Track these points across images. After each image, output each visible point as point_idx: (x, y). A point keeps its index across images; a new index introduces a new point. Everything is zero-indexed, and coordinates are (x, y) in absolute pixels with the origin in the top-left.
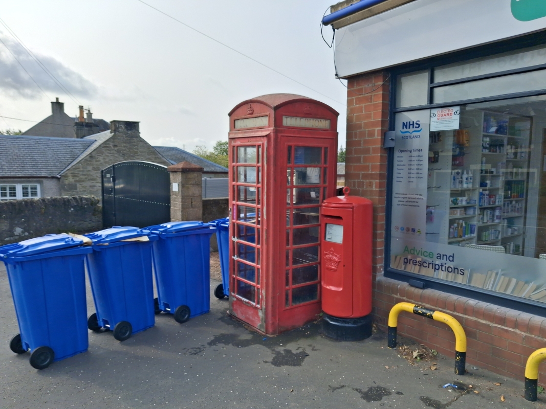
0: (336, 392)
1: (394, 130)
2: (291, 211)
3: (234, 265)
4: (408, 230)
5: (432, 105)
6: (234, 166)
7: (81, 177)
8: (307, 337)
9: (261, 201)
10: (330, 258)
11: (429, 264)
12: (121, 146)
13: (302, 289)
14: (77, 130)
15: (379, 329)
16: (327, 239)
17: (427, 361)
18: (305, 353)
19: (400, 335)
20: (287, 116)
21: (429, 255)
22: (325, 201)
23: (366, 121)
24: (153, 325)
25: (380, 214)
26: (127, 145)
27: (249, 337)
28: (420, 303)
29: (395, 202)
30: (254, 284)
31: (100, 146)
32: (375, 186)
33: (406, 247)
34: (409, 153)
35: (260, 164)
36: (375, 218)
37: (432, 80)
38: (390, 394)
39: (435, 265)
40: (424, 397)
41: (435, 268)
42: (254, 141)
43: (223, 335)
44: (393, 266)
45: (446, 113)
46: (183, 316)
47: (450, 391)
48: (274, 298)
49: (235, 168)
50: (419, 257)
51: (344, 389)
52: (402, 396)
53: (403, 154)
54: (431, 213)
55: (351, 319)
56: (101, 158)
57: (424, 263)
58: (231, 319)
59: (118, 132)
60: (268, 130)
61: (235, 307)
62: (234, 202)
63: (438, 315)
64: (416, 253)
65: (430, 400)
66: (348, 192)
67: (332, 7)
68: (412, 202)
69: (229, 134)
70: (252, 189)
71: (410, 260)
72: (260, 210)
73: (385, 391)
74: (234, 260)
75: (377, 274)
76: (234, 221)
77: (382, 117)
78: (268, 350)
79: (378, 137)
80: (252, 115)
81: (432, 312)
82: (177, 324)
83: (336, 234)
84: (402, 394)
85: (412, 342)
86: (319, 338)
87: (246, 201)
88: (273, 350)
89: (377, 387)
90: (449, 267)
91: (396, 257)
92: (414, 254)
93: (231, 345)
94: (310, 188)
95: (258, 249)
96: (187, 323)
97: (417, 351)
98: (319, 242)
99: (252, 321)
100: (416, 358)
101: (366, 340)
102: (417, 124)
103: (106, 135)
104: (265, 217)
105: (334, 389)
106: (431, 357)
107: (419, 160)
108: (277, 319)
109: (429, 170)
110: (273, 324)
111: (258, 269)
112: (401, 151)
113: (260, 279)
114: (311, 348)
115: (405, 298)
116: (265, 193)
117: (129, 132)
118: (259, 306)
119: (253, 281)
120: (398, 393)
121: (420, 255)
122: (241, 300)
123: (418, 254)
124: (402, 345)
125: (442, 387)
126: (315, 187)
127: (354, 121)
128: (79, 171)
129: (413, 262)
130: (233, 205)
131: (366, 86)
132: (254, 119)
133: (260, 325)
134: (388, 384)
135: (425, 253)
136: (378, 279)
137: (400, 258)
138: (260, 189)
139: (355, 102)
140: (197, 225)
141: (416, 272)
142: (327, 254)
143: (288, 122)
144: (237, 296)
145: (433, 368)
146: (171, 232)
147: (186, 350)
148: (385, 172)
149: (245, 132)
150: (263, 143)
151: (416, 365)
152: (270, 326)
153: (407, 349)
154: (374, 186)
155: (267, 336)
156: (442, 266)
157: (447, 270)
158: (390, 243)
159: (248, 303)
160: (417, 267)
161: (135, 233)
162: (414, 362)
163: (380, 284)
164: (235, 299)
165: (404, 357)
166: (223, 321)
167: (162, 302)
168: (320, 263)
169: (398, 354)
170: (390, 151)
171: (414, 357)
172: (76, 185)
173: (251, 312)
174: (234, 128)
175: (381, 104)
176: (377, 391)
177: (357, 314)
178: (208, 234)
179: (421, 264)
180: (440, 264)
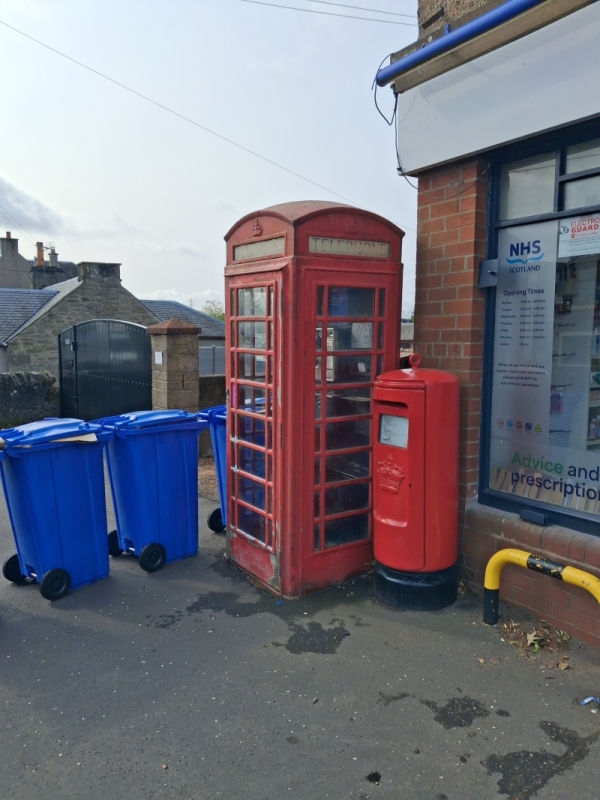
0: (391, 705)
1: (496, 257)
2: (323, 394)
3: (233, 480)
4: (519, 425)
5: (562, 213)
6: (232, 322)
7: (37, 344)
8: (349, 601)
9: (273, 379)
10: (387, 472)
11: (555, 483)
12: (93, 300)
13: (342, 522)
14: (34, 277)
15: (469, 590)
16: (382, 441)
17: (551, 652)
18: (345, 631)
19: (505, 602)
20: (316, 236)
21: (555, 468)
22: (379, 377)
23: (450, 244)
24: (107, 574)
25: (472, 399)
26: (103, 298)
27: (254, 599)
28: (539, 550)
29: (498, 378)
30: (264, 512)
31: (64, 299)
32: (464, 351)
33: (517, 454)
34: (521, 296)
35: (272, 317)
36: (463, 406)
37: (562, 169)
38: (485, 713)
39: (566, 486)
40: (546, 722)
41: (566, 491)
42: (262, 280)
43: (213, 595)
44: (493, 486)
45: (587, 225)
46: (153, 560)
47: (594, 711)
48: (294, 535)
49: (235, 324)
50: (538, 472)
51: (405, 701)
52: (509, 719)
53: (511, 298)
54: (559, 397)
55: (423, 573)
56: (64, 318)
57: (547, 483)
58: (228, 567)
59: (90, 278)
60: (285, 260)
61: (235, 546)
62: (233, 380)
63: (570, 574)
64: (532, 465)
65: (558, 728)
66: (418, 362)
67: (393, 56)
68: (526, 378)
69: (226, 269)
70: (259, 358)
71: (523, 476)
72: (273, 392)
73: (478, 708)
74: (233, 472)
75: (468, 499)
76: (233, 409)
77: (476, 237)
78: (283, 622)
79: (469, 270)
80: (260, 237)
81: (560, 569)
82: (144, 574)
83: (397, 432)
84: (507, 714)
85: (527, 617)
86: (369, 603)
87: (253, 377)
88: (290, 624)
89: (464, 700)
90: (589, 490)
91: (499, 471)
92: (529, 466)
93: (223, 611)
94: (356, 356)
95: (269, 456)
96: (159, 572)
97: (535, 633)
98: (370, 445)
99: (261, 572)
100: (532, 644)
101: (447, 610)
102: (534, 246)
103: (72, 284)
104: (280, 403)
105: (389, 700)
106: (559, 645)
107: (537, 308)
108: (301, 570)
109: (555, 326)
110: (293, 578)
111: (269, 488)
112: (507, 293)
113: (273, 504)
114: (354, 621)
115: (512, 541)
116: (280, 365)
117: (105, 279)
118: (270, 548)
119: (262, 508)
120: (501, 713)
121: (539, 468)
122: (244, 538)
123: (536, 467)
124: (508, 621)
125: (578, 703)
126: (364, 355)
127: (430, 245)
128: (34, 336)
129: (527, 480)
130: (232, 384)
131: (448, 185)
132: (264, 243)
133: (273, 579)
134: (484, 695)
135: (549, 465)
136: (468, 506)
137: (506, 473)
138: (273, 359)
139: (430, 212)
140: (177, 415)
141: (533, 497)
142: (382, 465)
143: (317, 246)
144: (238, 530)
145: (563, 666)
146: (134, 426)
147: (151, 618)
148: (481, 329)
149: (249, 266)
150: (276, 283)
151: (533, 658)
152: (288, 581)
153: (517, 627)
154: (462, 352)
155: (283, 599)
156: (577, 487)
157: (587, 494)
158: (489, 448)
159: (254, 542)
160: (535, 489)
161: (77, 429)
162: (529, 654)
163: (471, 515)
164: (235, 536)
165: (512, 642)
166: (216, 570)
167: (123, 537)
168: (371, 480)
169: (502, 636)
170: (490, 293)
171: (529, 643)
172: (29, 357)
173: (259, 558)
174: (234, 259)
175: (474, 215)
176: (464, 707)
177: (431, 566)
178: (194, 430)
179: (542, 484)
180: (574, 484)
